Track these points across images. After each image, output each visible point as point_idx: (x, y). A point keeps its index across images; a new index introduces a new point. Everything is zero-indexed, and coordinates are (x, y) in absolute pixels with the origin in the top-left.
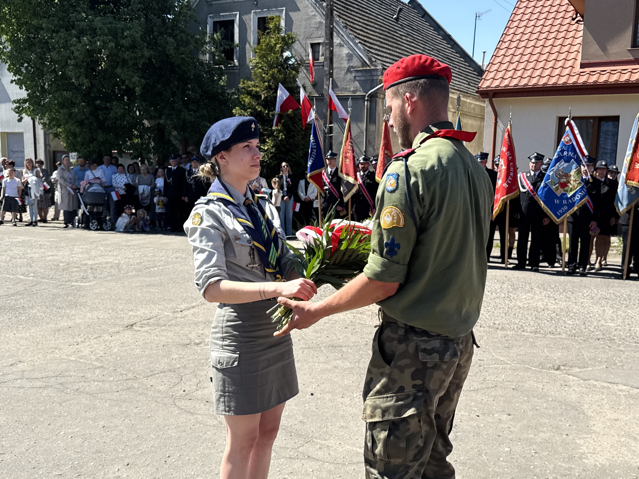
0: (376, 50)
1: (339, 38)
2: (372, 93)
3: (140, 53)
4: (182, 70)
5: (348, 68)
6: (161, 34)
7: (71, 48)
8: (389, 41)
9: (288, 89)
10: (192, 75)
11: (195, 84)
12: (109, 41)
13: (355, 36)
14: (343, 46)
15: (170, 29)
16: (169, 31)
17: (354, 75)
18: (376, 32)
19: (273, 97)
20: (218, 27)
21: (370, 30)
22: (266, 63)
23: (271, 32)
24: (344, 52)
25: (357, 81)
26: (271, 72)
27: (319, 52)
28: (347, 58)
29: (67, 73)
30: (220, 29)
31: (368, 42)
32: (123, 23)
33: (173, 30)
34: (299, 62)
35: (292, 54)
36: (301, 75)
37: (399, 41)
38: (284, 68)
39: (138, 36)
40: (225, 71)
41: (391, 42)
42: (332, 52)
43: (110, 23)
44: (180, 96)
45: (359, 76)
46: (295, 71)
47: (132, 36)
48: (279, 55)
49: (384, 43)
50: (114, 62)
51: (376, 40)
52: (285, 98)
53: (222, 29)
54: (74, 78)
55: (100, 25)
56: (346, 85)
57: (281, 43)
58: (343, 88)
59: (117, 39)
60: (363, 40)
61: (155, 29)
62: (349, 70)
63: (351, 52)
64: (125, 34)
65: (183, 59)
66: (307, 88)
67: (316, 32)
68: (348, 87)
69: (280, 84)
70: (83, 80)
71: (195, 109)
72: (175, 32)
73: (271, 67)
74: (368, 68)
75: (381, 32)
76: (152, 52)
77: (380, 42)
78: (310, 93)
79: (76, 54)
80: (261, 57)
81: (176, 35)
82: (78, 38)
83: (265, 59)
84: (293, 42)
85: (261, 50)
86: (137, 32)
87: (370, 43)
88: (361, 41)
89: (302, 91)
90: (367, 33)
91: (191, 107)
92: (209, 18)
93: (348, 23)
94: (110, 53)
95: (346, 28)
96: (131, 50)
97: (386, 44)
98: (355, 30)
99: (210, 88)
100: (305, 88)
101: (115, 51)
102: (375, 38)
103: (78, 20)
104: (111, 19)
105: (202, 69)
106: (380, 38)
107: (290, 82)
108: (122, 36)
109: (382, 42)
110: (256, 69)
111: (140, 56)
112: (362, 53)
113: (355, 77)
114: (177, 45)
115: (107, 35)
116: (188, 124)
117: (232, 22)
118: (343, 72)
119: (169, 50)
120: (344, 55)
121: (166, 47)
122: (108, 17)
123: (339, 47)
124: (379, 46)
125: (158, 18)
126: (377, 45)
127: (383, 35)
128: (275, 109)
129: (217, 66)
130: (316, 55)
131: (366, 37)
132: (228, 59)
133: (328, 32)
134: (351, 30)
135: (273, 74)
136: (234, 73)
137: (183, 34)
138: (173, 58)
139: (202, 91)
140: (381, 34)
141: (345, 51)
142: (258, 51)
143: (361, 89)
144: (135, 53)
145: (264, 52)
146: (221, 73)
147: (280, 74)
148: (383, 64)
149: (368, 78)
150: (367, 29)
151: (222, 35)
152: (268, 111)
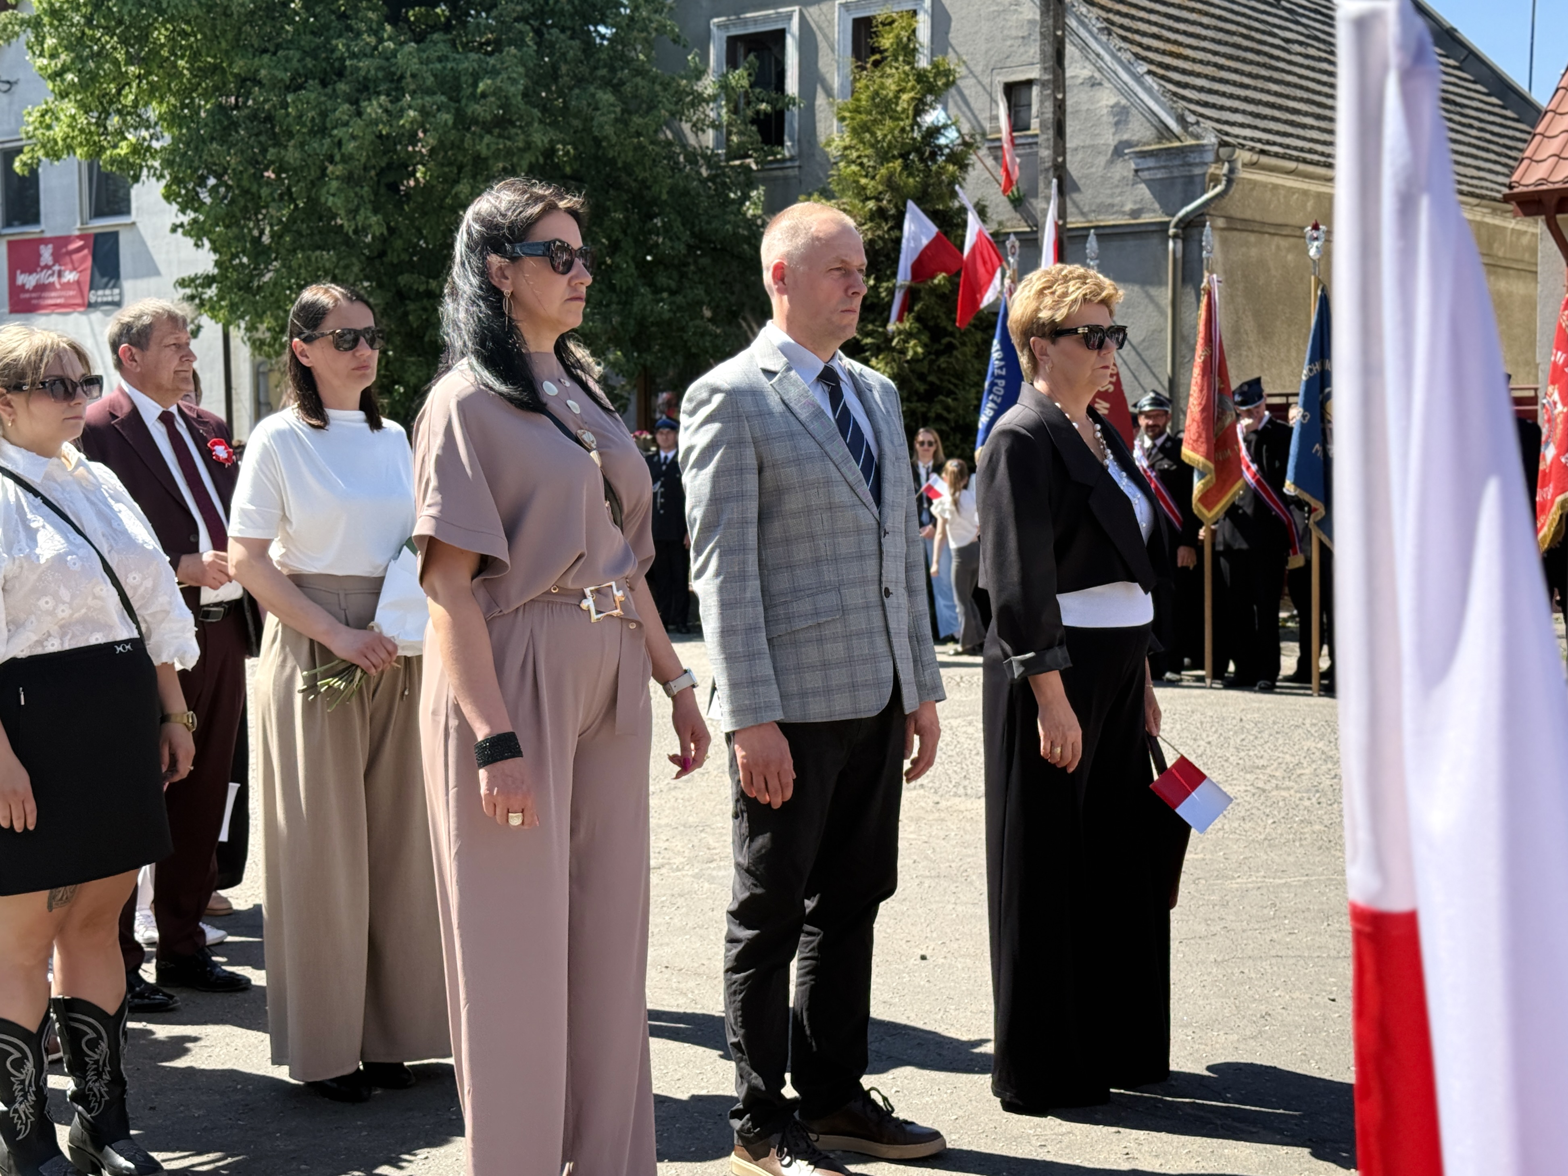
0: (1201, 89)
1: (1087, 64)
2: (1187, 215)
3: (522, 137)
4: (635, 180)
5: (1116, 148)
6: (580, 81)
7: (335, 132)
8: (1244, 61)
9: (935, 216)
10: (664, 191)
11: (672, 216)
12: (439, 110)
13: (1136, 55)
14: (1100, 84)
15: (605, 66)
16: (603, 72)
17: (1133, 166)
18: (1205, 38)
19: (892, 240)
20: (741, 51)
21: (1185, 33)
22: (872, 146)
23: (884, 59)
24: (1104, 103)
25: (1145, 181)
26: (883, 171)
27: (1029, 105)
28: (1113, 120)
29: (323, 200)
30: (746, 57)
31: (1176, 69)
32: (473, 56)
33: (613, 70)
34: (967, 138)
35: (949, 118)
36: (973, 175)
37: (1278, 59)
38: (922, 160)
39: (515, 90)
40: (760, 175)
41: (1251, 63)
42: (1060, 107)
43: (440, 60)
44: (631, 252)
45: (1149, 169)
46: (954, 164)
47: (497, 92)
48: (908, 122)
49: (1229, 69)
50: (450, 164)
51: (1201, 62)
52: (925, 242)
53: (751, 57)
54: (342, 212)
55: (414, 65)
56: (1112, 195)
57: (913, 88)
58: (1100, 205)
59: (458, 101)
60: (1160, 65)
61: (564, 68)
62: (1118, 151)
63: (1124, 102)
64: (481, 86)
65: (640, 147)
66: (990, 212)
67: (1022, 49)
68: (1117, 200)
69: (911, 204)
70: (366, 218)
71: (673, 285)
72: (619, 75)
73: (884, 157)
74: (1177, 144)
75: (1220, 36)
76: (553, 134)
77: (1216, 65)
78: (1000, 223)
79: (351, 146)
80: (857, 131)
81: (622, 83)
82: (355, 102)
83: (867, 135)
84: (948, 85)
85: (857, 111)
86: (514, 81)
87: (1184, 72)
88: (1153, 68)
89: (972, 219)
90: (1176, 43)
91: (662, 280)
92: (714, 29)
93: (1117, 19)
94: (441, 142)
95: (1110, 34)
96: (496, 131)
97: (1236, 71)
98: (1137, 38)
99: (715, 224)
100: (982, 212)
101: (453, 135)
102: (1199, 55)
103: (353, 56)
104: (443, 48)
105: (693, 173)
106: (1215, 53)
107: (941, 198)
108: (473, 94)
109: (1221, 67)
110: (842, 164)
111: (521, 144)
112: (1157, 100)
113: (1136, 171)
114: (623, 111)
115: (430, 92)
116: (653, 329)
117: (780, 36)
118: (1102, 160)
119: (601, 126)
120: (1105, 111)
121: (592, 119)
122: (435, 43)
123: (1087, 88)
124: (1213, 79)
125: (572, 38)
126: (1206, 77)
127: (1226, 44)
128: (894, 274)
129: (737, 162)
130: (1023, 115)
131: (1172, 54)
132: (766, 140)
133: (1049, 50)
134: (1124, 39)
135: (891, 175)
136: (786, 178)
137: (638, 79)
138: (612, 146)
139: (693, 234)
140: (1219, 42)
141: (1107, 98)
142: (847, 114)
143: (1157, 206)
144: (509, 139)
145: (864, 117)
146: (748, 181)
147: (910, 175)
148: (1219, 131)
149: (1176, 173)
150: (1177, 31)
151: (750, 75)
152: (878, 280)
